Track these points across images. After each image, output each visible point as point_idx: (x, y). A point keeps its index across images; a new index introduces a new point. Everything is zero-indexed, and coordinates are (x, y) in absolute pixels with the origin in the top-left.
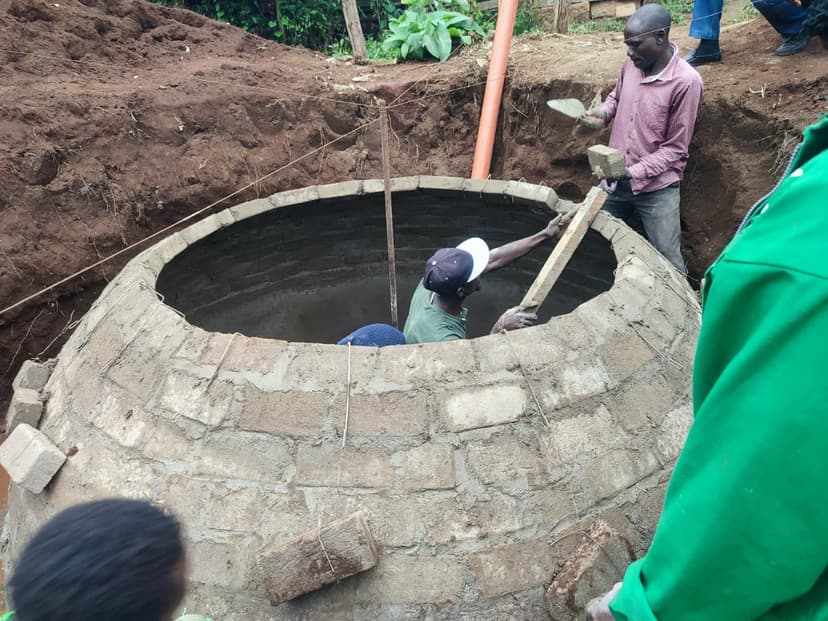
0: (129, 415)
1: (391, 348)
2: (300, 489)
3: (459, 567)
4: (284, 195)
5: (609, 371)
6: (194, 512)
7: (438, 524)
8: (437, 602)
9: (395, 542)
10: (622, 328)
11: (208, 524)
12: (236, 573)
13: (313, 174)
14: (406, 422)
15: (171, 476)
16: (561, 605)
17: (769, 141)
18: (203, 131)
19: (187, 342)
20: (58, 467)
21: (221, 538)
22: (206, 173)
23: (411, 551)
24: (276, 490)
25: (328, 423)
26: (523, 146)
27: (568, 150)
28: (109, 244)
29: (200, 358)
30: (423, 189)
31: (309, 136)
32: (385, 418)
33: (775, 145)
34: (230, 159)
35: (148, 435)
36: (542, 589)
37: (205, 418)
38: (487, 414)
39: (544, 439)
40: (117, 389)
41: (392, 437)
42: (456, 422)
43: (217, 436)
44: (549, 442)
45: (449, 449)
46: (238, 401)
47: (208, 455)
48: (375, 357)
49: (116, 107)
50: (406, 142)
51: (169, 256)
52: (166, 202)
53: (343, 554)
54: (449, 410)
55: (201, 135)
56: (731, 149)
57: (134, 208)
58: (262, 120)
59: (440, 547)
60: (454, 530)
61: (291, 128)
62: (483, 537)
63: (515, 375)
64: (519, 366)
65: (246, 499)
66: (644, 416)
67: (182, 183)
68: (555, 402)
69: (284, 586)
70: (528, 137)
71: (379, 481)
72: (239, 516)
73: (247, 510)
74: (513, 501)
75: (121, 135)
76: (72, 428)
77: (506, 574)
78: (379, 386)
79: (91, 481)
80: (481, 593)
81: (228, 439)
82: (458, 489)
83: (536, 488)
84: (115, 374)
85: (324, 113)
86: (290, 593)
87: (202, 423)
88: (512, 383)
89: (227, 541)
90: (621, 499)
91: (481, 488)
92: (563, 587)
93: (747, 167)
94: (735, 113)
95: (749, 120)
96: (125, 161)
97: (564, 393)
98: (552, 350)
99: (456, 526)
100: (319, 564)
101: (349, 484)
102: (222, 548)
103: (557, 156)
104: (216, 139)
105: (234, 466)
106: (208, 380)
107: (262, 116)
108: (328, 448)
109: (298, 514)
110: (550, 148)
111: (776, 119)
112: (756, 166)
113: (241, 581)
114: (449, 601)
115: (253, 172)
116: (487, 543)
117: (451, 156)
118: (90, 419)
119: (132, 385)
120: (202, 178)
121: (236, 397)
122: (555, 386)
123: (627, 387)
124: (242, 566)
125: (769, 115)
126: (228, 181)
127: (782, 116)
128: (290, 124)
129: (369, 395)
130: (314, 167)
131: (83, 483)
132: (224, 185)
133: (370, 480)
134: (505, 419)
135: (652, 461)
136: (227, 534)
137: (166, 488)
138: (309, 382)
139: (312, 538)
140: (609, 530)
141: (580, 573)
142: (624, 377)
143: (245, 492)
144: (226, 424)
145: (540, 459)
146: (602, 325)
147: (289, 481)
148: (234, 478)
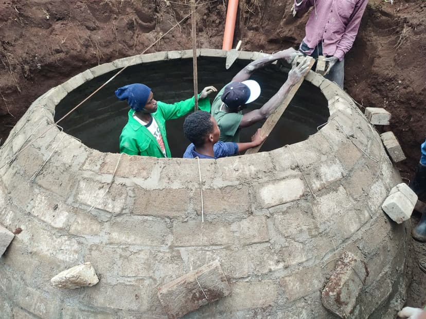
0: (56, 208)
1: (222, 159)
2: (176, 249)
3: (275, 286)
4: (122, 61)
5: (343, 166)
6: (110, 267)
7: (261, 263)
8: (264, 307)
9: (237, 275)
10: (345, 140)
11: (120, 273)
12: (142, 302)
13: (131, 47)
14: (237, 204)
15: (91, 246)
16: (332, 301)
17: (394, 30)
18: (62, 19)
19: (89, 159)
20: (10, 242)
21: (130, 282)
22: (66, 46)
23: (247, 280)
24: (162, 250)
25: (190, 207)
26: (252, 31)
27: (278, 34)
28: (10, 91)
29: (100, 169)
30: (202, 56)
31: (127, 24)
32: (226, 203)
33: (398, 32)
34: (80, 37)
35: (72, 220)
36: (319, 293)
37: (110, 207)
38: (283, 196)
39: (315, 208)
40: (44, 191)
41: (230, 214)
42: (266, 202)
43: (119, 219)
44: (318, 210)
45: (264, 218)
46: (130, 196)
47: (114, 231)
48: (214, 165)
49: (5, 3)
50: (184, 28)
51: (57, 101)
52: (43, 64)
53: (212, 288)
54: (262, 196)
55: (60, 22)
56: (372, 34)
57: (23, 68)
58: (98, 13)
59: (263, 275)
60: (270, 265)
61: (115, 18)
62: (286, 268)
63: (296, 172)
64: (298, 167)
65: (143, 257)
66: (361, 190)
67: (52, 53)
68: (318, 186)
69: (176, 309)
70: (255, 26)
71: (225, 240)
72: (140, 267)
73: (144, 263)
74: (301, 245)
75: (9, 21)
76: (15, 216)
77: (300, 287)
78: (219, 183)
79: (35, 250)
80: (288, 299)
81: (127, 220)
82: (270, 241)
83: (313, 236)
84: (40, 181)
85: (135, 9)
86: (180, 313)
87: (108, 212)
88: (295, 177)
89: (133, 283)
90: (355, 238)
91: (284, 240)
92: (333, 292)
93: (381, 44)
94: (375, 13)
95: (384, 18)
96: (14, 38)
97: (322, 181)
98: (313, 155)
99: (271, 263)
100: (198, 295)
101: (207, 243)
102: (131, 287)
103: (271, 37)
104: (71, 24)
105: (133, 237)
106: (108, 184)
107: (98, 11)
108: (192, 223)
109: (177, 264)
110: (267, 32)
111: (399, 17)
112: (386, 44)
113: (145, 306)
114: (270, 306)
115: (95, 46)
116: (289, 271)
117: (211, 37)
118: (28, 210)
119: (55, 188)
120: (64, 49)
121: (129, 195)
122: (317, 176)
123: (352, 174)
124: (145, 297)
125: (395, 15)
126: (80, 51)
127: (403, 15)
128: (115, 16)
129: (214, 189)
130: (131, 43)
131: (29, 251)
132: (78, 54)
133: (219, 240)
134: (293, 198)
135: (367, 215)
136: (133, 279)
137: (89, 253)
138: (175, 182)
139: (192, 280)
140: (355, 258)
141: (342, 284)
142: (350, 169)
143: (142, 253)
144: (124, 212)
145: (314, 220)
146: (335, 139)
147: (169, 244)
148: (133, 245)
